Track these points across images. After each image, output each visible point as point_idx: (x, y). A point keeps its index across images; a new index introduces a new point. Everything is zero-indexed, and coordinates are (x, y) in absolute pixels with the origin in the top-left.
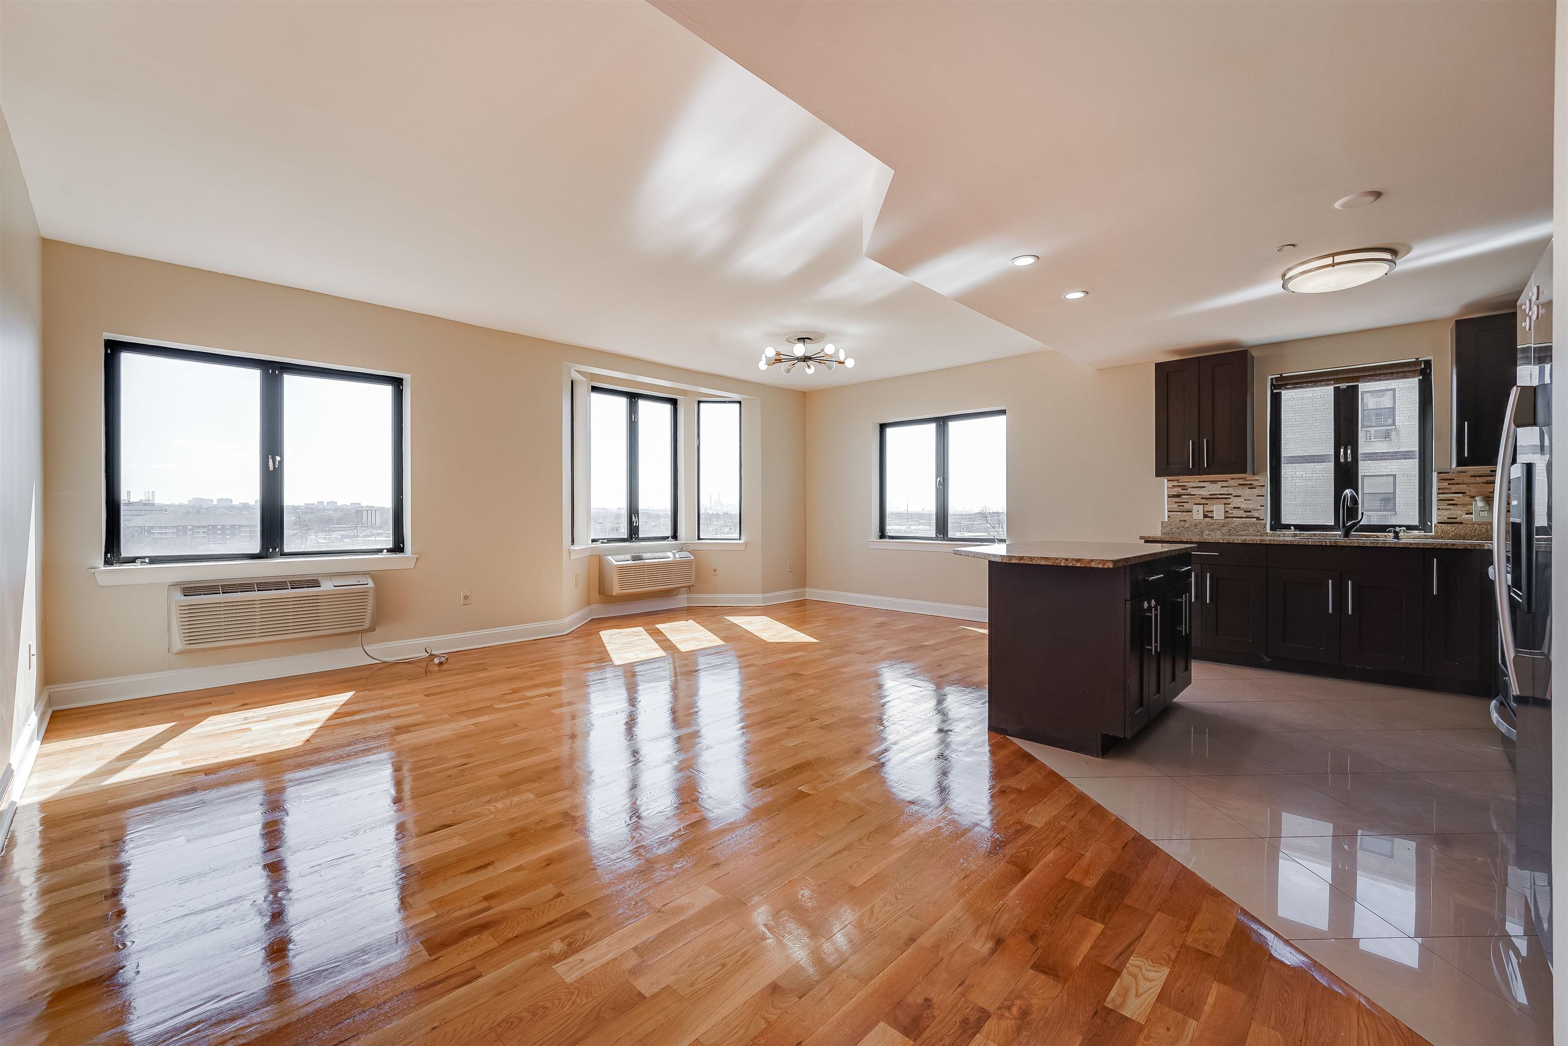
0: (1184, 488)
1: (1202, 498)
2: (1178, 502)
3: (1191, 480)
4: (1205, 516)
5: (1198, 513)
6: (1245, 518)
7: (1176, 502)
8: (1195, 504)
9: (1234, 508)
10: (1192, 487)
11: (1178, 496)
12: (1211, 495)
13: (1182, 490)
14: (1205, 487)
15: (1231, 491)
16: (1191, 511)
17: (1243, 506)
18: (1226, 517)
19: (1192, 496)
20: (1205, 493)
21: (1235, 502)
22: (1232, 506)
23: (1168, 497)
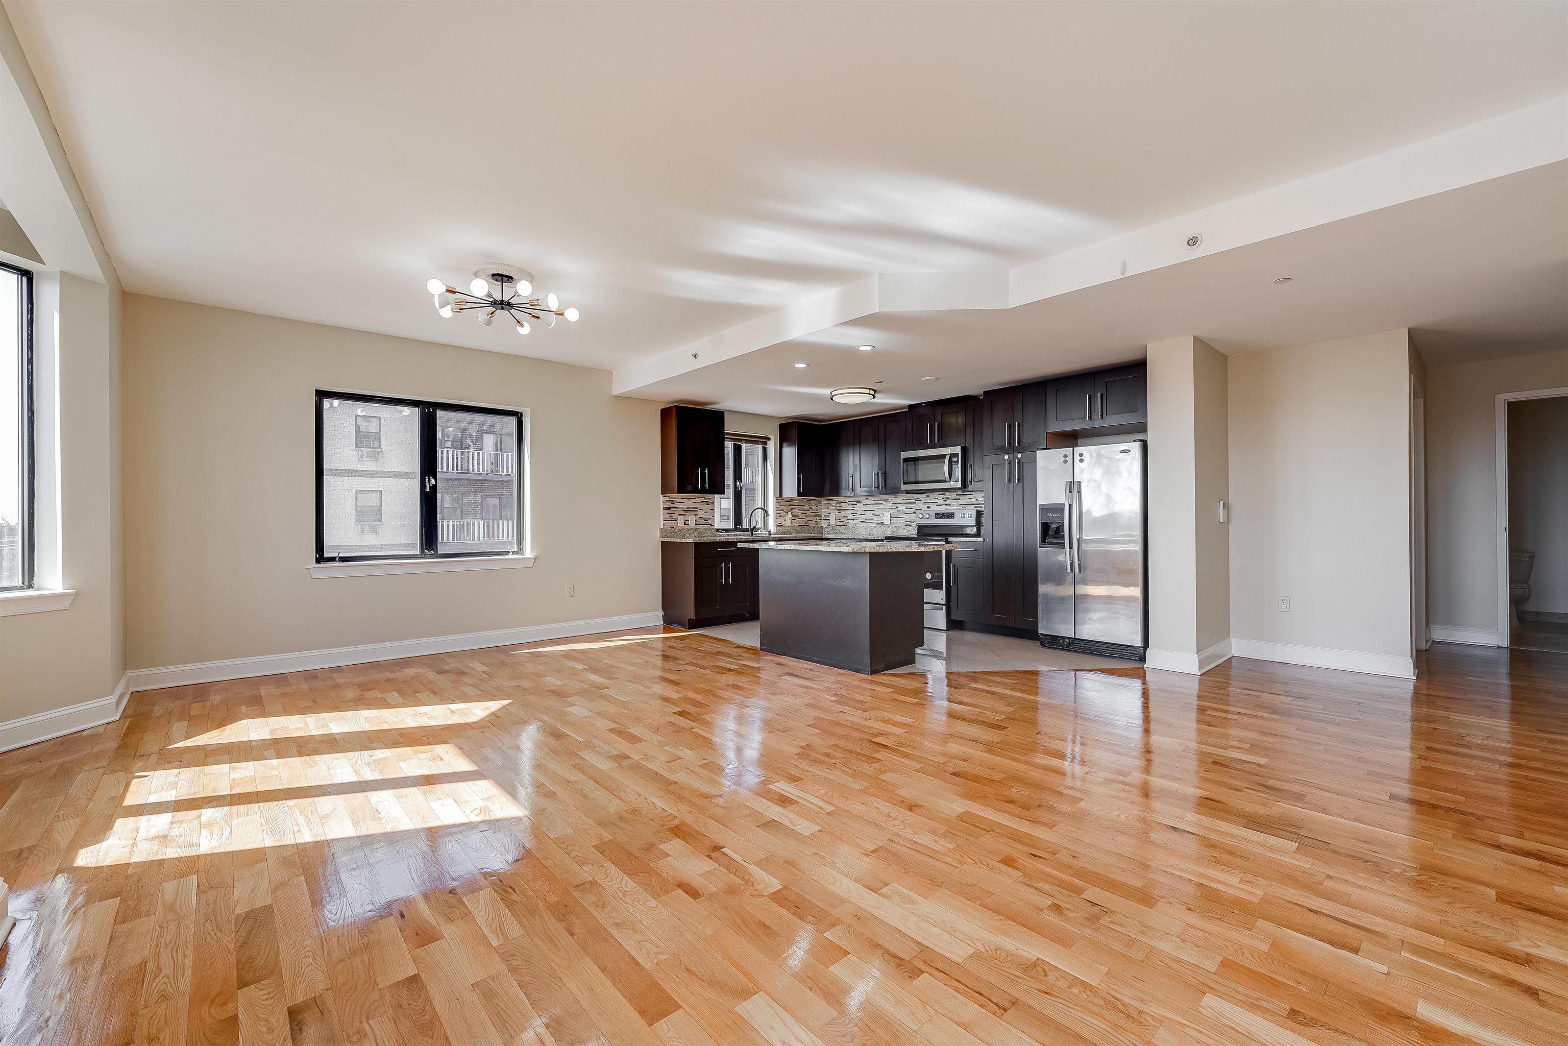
0: (672, 502)
1: (683, 511)
2: (669, 513)
3: (676, 497)
4: (685, 524)
5: (681, 520)
6: (705, 524)
7: (668, 513)
8: (679, 515)
9: (700, 518)
10: (678, 502)
11: (669, 508)
12: (687, 508)
13: (672, 504)
14: (684, 502)
15: (697, 505)
16: (676, 520)
17: (704, 517)
18: (696, 524)
19: (677, 509)
20: (684, 506)
21: (700, 514)
22: (698, 516)
23: (664, 509)
